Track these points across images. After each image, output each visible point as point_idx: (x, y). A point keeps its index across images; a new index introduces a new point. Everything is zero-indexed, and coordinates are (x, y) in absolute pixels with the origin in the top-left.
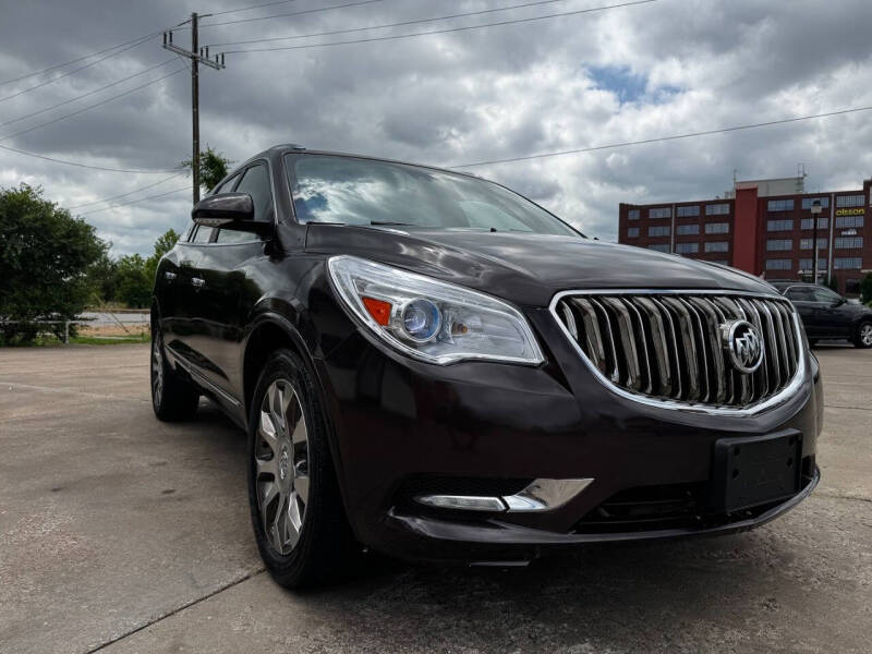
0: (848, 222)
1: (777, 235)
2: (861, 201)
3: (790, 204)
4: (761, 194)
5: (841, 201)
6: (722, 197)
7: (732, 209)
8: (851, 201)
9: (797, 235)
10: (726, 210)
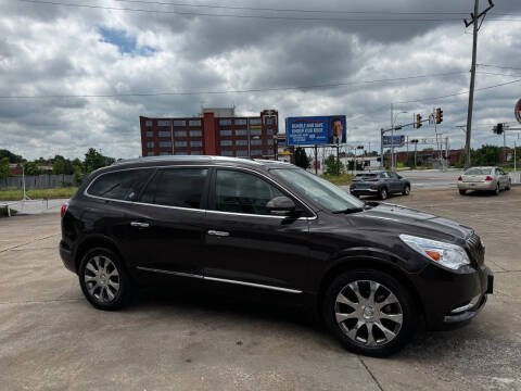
0: (255, 132)
1: (225, 138)
2: (259, 121)
3: (230, 122)
4: (216, 116)
5: (252, 122)
6: (197, 116)
7: (203, 123)
8: (256, 122)
9: (234, 138)
10: (199, 123)
